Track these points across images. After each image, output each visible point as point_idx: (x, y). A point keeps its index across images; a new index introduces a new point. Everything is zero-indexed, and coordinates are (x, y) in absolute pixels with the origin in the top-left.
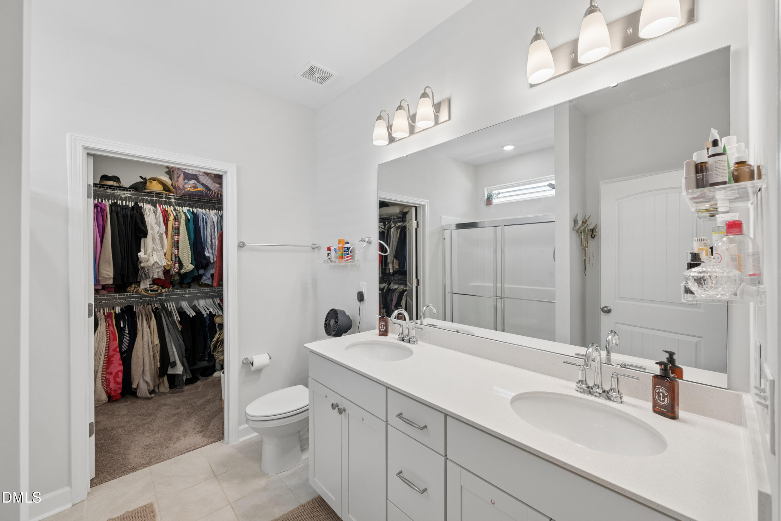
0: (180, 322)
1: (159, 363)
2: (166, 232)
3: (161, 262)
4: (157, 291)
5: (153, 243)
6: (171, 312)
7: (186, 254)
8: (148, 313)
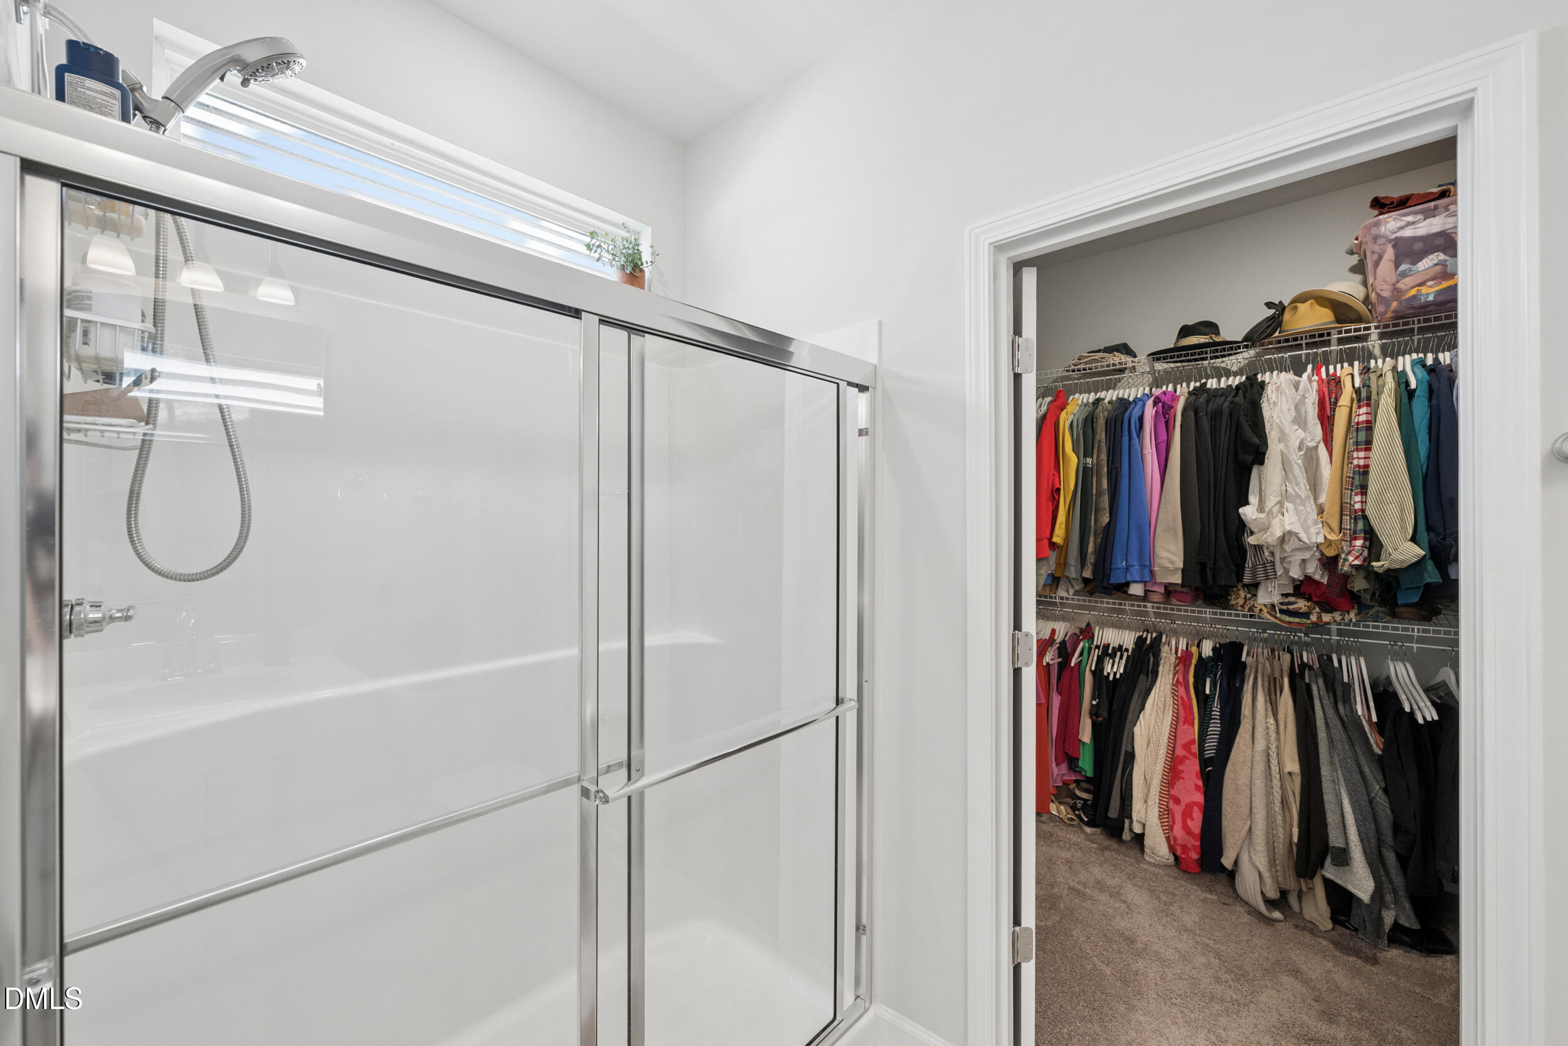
0: (1380, 727)
1: (1296, 831)
3: (1306, 531)
4: (1306, 615)
5: (1286, 477)
6: (1348, 687)
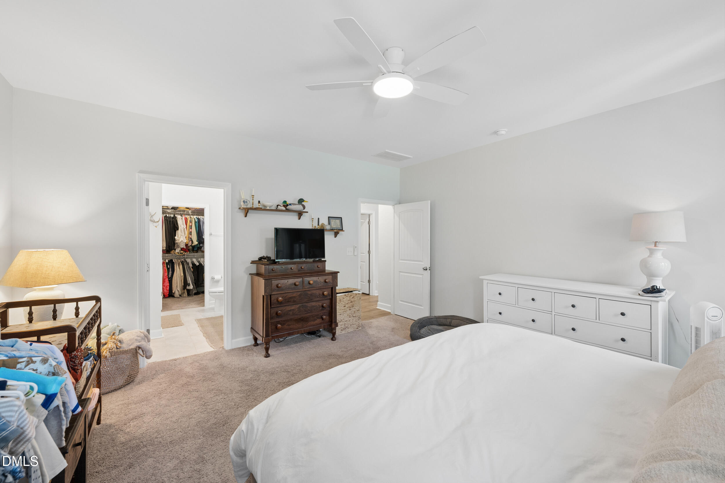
0: (192, 268)
1: (183, 284)
2: (186, 228)
3: (184, 240)
4: (183, 253)
5: (181, 232)
6: (188, 263)
7: (194, 238)
8: (179, 263)
